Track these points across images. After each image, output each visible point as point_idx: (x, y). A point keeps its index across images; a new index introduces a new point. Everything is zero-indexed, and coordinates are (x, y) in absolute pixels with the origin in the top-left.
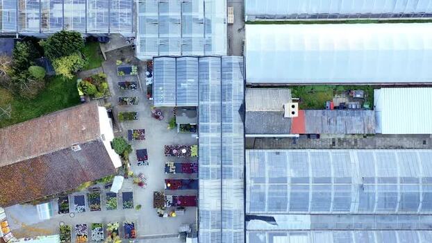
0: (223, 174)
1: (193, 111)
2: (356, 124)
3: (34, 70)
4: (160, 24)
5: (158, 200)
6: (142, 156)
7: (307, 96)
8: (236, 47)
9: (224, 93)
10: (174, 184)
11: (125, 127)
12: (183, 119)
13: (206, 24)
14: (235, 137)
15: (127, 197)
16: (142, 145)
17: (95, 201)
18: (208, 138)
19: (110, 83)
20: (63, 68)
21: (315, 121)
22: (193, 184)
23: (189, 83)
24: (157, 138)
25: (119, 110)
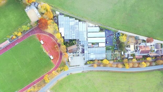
0: (86, 50)
1: (84, 45)
2: (97, 46)
3: (71, 42)
4: (81, 38)
5: (81, 53)
6: (80, 49)
7: (93, 44)
8: (87, 40)
9: (86, 44)
10: (82, 51)
11: (78, 46)
12: (83, 46)
13: (85, 38)
14: (87, 47)
15: (78, 52)
16: (80, 48)
17: (76, 53)
18: (85, 47)
19: (77, 43)
20: (74, 42)
21: (94, 46)
22: (84, 51)
23: (83, 43)
24: (81, 47)
25: (77, 45)
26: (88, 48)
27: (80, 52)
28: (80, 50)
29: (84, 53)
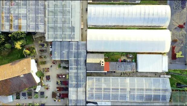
1: (67, 62)
4: (55, 29)
5: (54, 95)
6: (48, 78)
7: (110, 57)
8: (84, 37)
9: (78, 55)
10: (60, 89)
12: (63, 65)
13: (73, 29)
14: (82, 72)
15: (42, 93)
16: (48, 74)
17: (30, 95)
18: (72, 72)
21: (113, 66)
22: (67, 89)
23: (65, 51)
24: (54, 72)
25: (40, 60)
26: (88, 75)
27: (48, 94)
28: (52, 86)
29: (67, 96)
